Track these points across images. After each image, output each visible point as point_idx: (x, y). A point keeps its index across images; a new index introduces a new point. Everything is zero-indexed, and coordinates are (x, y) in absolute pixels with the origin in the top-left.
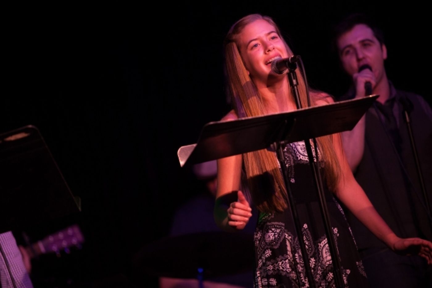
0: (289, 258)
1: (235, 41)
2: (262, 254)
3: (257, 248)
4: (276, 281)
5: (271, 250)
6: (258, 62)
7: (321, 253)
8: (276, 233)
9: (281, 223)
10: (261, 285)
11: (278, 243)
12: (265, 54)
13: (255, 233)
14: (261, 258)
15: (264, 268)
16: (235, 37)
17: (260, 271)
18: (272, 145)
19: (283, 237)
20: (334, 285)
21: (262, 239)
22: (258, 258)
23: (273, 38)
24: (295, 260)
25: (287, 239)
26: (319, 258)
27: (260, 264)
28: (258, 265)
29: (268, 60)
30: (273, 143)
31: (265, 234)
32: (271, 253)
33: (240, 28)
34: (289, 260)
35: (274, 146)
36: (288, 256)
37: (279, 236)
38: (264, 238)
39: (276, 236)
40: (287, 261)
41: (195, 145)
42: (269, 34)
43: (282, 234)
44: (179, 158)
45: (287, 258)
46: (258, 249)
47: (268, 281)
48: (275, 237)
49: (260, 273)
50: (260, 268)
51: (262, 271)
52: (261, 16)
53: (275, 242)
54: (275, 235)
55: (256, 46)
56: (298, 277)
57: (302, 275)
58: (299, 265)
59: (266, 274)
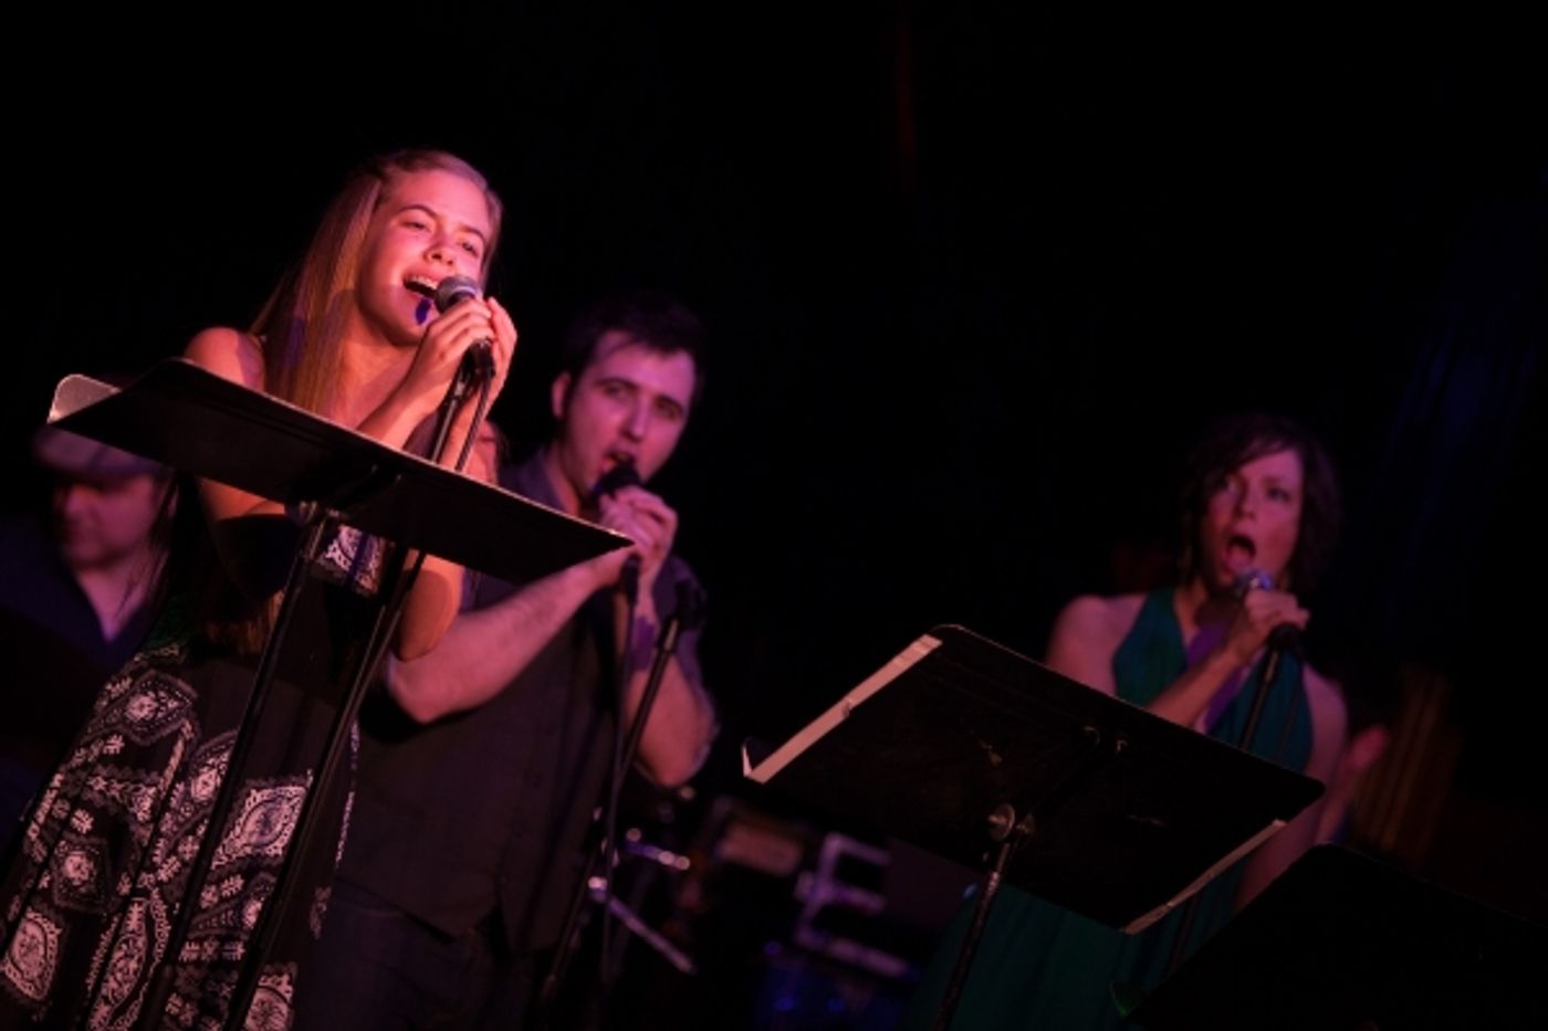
0: (161, 787)
1: (385, 179)
2: (97, 737)
3: (94, 716)
4: (93, 824)
5: (124, 741)
6: (392, 262)
7: (244, 816)
8: (163, 708)
9: (188, 689)
10: (46, 812)
11: (153, 734)
12: (425, 256)
13: (114, 678)
14: (87, 746)
15: (83, 775)
16: (391, 170)
17: (66, 776)
18: (303, 505)
19: (174, 727)
20: (230, 913)
21: (119, 701)
22: (82, 743)
23: (470, 249)
24: (169, 795)
25: (182, 734)
26: (234, 825)
27: (78, 758)
28: (71, 759)
29: (417, 276)
30: (309, 501)
31: (133, 694)
32: (122, 749)
33: (419, 162)
34: (159, 792)
35: (307, 511)
36: (162, 781)
37: (165, 718)
38: (128, 701)
39: (160, 715)
40: (152, 791)
41: (114, 390)
42: (469, 230)
43: (179, 718)
44: (56, 398)
45: (155, 785)
46: (94, 721)
47: (71, 814)
48: (155, 716)
49: (63, 783)
50: (72, 771)
51: (71, 778)
52: (484, 184)
53: (150, 729)
54: (157, 710)
55: (419, 226)
56: (153, 843)
57: (161, 843)
58: (168, 815)
59: (76, 792)
